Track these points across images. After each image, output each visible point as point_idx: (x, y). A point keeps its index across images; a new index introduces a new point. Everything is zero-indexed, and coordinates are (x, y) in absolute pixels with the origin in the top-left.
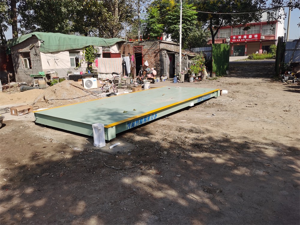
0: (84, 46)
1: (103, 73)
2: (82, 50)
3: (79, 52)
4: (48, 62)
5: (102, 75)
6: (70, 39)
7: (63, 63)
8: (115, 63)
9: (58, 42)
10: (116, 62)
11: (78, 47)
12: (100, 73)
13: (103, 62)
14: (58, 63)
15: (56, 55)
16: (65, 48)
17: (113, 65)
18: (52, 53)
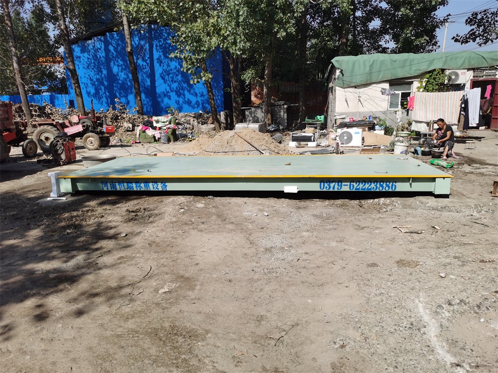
0: (422, 72)
1: (421, 122)
2: (419, 79)
3: (413, 82)
4: (347, 101)
5: (419, 125)
6: (395, 61)
7: (373, 103)
8: (447, 103)
9: (368, 69)
10: (448, 99)
11: (409, 74)
12: (417, 122)
13: (424, 101)
14: (365, 103)
15: (362, 90)
16: (380, 77)
17: (443, 106)
18: (355, 87)
